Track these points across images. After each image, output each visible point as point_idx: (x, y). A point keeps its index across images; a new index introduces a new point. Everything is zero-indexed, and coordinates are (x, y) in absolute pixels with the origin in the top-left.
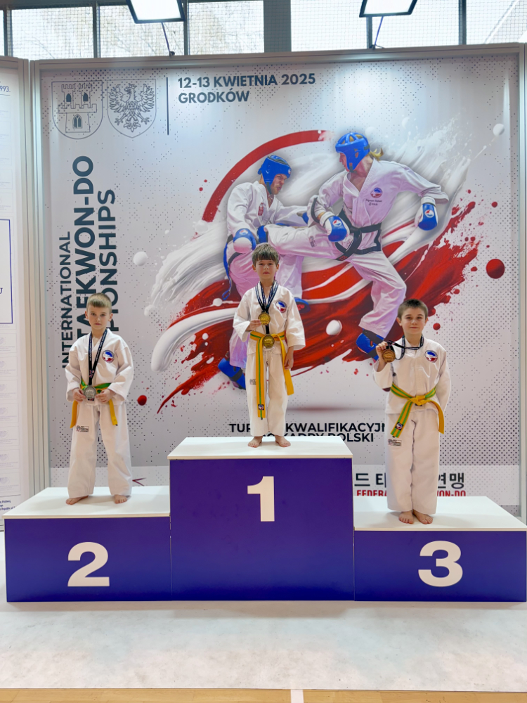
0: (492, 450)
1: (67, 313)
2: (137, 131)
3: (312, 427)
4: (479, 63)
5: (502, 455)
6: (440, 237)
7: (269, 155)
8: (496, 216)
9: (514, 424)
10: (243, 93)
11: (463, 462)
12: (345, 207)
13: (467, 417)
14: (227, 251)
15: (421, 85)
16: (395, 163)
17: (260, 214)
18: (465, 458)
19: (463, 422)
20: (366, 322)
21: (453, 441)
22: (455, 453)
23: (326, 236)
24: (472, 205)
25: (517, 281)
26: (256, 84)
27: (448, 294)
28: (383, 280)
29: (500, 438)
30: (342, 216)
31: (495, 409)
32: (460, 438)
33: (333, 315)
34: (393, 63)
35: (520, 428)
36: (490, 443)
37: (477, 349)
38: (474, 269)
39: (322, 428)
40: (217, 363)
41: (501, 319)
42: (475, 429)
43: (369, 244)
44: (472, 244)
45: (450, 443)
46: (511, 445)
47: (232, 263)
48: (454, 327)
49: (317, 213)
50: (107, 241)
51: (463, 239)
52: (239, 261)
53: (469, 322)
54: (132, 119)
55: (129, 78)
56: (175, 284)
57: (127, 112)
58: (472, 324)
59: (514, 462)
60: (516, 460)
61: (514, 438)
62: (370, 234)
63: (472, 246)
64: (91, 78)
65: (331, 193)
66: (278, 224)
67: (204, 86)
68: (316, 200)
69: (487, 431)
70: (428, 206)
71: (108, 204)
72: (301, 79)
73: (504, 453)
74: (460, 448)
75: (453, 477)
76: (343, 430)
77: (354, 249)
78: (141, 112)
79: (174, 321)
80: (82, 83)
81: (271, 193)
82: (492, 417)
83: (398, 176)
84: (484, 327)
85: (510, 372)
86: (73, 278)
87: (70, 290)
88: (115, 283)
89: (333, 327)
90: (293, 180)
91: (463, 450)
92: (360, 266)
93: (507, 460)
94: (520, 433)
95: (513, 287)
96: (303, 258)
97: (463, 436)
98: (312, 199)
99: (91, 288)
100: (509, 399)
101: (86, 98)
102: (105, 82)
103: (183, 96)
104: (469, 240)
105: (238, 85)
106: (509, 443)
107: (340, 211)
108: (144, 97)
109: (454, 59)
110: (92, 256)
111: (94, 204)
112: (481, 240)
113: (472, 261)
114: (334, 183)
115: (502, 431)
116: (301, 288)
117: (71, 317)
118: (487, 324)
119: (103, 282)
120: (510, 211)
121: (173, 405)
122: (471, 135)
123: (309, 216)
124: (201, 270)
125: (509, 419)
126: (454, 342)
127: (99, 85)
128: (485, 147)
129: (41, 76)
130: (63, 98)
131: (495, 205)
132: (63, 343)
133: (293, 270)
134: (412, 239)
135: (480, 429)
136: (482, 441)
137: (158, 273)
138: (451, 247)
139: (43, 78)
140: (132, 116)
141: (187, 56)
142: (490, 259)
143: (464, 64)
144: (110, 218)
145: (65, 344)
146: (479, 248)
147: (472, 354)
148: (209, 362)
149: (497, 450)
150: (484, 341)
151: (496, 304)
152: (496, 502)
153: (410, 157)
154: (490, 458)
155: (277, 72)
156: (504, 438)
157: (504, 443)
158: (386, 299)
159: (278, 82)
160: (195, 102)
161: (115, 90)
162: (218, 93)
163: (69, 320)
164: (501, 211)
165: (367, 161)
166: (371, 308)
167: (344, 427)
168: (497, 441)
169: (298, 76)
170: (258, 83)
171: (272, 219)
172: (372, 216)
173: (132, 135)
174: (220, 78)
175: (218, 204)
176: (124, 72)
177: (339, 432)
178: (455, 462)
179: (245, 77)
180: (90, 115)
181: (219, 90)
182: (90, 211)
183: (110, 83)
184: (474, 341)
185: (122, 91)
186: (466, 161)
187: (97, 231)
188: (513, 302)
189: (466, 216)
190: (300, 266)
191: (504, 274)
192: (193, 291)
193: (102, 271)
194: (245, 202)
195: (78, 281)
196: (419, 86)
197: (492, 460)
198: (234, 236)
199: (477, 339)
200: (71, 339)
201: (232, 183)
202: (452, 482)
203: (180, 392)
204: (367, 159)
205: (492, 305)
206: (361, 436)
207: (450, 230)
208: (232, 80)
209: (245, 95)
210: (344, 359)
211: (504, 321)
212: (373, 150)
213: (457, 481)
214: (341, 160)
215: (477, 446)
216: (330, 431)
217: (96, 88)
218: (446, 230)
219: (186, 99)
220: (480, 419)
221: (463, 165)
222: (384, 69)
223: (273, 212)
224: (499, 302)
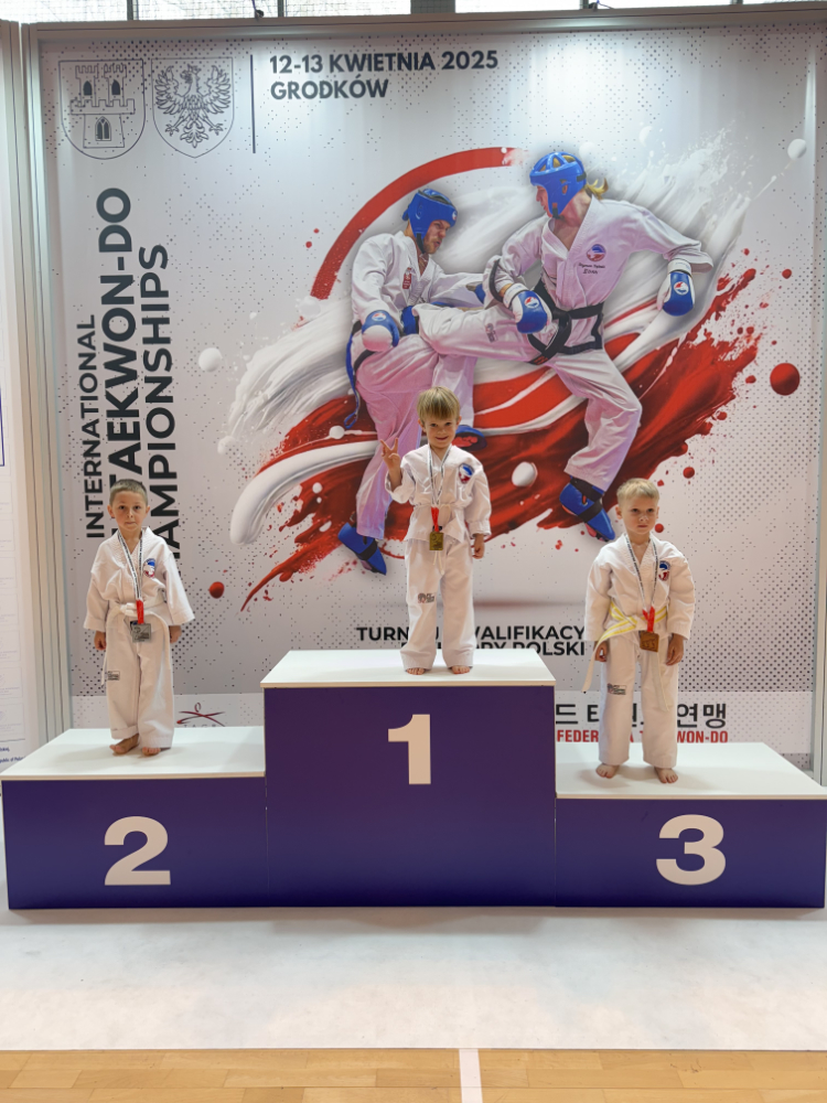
0: (771, 669)
1: (92, 449)
2: (203, 146)
3: (488, 633)
4: (768, 36)
5: (786, 676)
6: (698, 327)
7: (421, 189)
8: (788, 292)
9: (806, 627)
10: (377, 83)
11: (726, 687)
12: (545, 277)
13: (734, 616)
14: (353, 348)
15: (671, 72)
16: (627, 203)
17: (406, 286)
18: (728, 680)
19: (726, 623)
20: (576, 465)
21: (710, 654)
22: (713, 673)
23: (513, 323)
24: (750, 275)
25: (819, 400)
26: (400, 68)
27: (709, 420)
28: (605, 396)
29: (783, 650)
30: (540, 290)
31: (777, 604)
32: (721, 650)
33: (523, 454)
34: (627, 34)
35: (816, 634)
36: (768, 658)
37: (752, 508)
38: (751, 380)
39: (504, 633)
40: (337, 532)
41: (792, 461)
42: (745, 635)
43: (583, 336)
44: (748, 338)
45: (706, 658)
46: (801, 661)
47: (360, 368)
48: (717, 473)
49: (500, 285)
50: (156, 331)
51: (735, 329)
52: (372, 365)
53: (741, 465)
54: (194, 127)
55: (188, 55)
56: (268, 402)
57: (186, 113)
58: (744, 469)
59: (804, 687)
60: (809, 683)
61: (806, 649)
62: (585, 320)
63: (748, 341)
64: (125, 56)
65: (522, 253)
66: (435, 304)
67: (313, 70)
68: (497, 263)
69: (764, 638)
70: (679, 276)
71: (156, 269)
72: (473, 60)
73: (790, 673)
74: (721, 665)
75: (708, 711)
76: (537, 636)
77: (559, 346)
78: (209, 115)
79: (266, 463)
80: (109, 64)
81: (424, 250)
82: (772, 615)
83: (632, 226)
84: (764, 473)
85: (803, 544)
86: (100, 391)
87: (96, 410)
88: (169, 399)
89: (523, 473)
90: (461, 230)
91: (725, 669)
92: (569, 374)
93: (794, 684)
94: (816, 642)
95: (813, 409)
96: (476, 359)
97: (725, 646)
98: (491, 261)
99: (130, 408)
100: (800, 589)
101: (116, 89)
102: (149, 62)
103: (278, 88)
104: (745, 332)
105: (370, 69)
106: (798, 657)
107: (537, 282)
108: (214, 86)
109: (727, 29)
110: (131, 355)
111: (134, 269)
112: (764, 331)
113: (748, 367)
114: (527, 235)
115: (787, 638)
116: (471, 409)
117: (98, 455)
118: (768, 469)
119: (151, 398)
120: (811, 285)
121: (266, 598)
122: (752, 157)
123: (486, 289)
124: (310, 378)
125: (799, 619)
126: (717, 497)
127: (138, 68)
128: (774, 178)
129: (40, 50)
130: (78, 88)
131: (787, 274)
132: (87, 497)
133: (459, 380)
134: (652, 329)
135: (753, 635)
136: (756, 654)
137: (239, 383)
138: (715, 343)
139: (43, 54)
140: (194, 120)
141: (282, 20)
142: (777, 364)
143: (743, 37)
144: (159, 293)
145: (90, 499)
146: (759, 346)
147: (744, 516)
148: (324, 529)
149: (779, 669)
150: (764, 496)
151: (785, 437)
152: (775, 748)
153: (651, 194)
154: (767, 680)
155: (434, 48)
156: (791, 650)
157: (791, 658)
158: (608, 428)
159: (436, 66)
160: (298, 97)
161: (165, 76)
162: (336, 83)
163: (96, 460)
164: (796, 284)
165: (581, 200)
166: (585, 443)
167: (538, 633)
168: (779, 654)
169: (470, 54)
170: (403, 66)
171: (425, 295)
172: (588, 292)
173: (194, 152)
174: (340, 56)
175: (337, 270)
176: (180, 45)
177: (531, 640)
178: (713, 687)
179: (381, 55)
180: (124, 117)
181: (339, 77)
182: (127, 281)
183: (156, 63)
184: (748, 497)
185: (177, 77)
186: (742, 201)
187: (138, 315)
188: (812, 433)
189: (740, 292)
190: (472, 373)
191: (799, 387)
192: (296, 415)
193: (148, 380)
194: (382, 267)
195: (110, 397)
196: (669, 74)
197: (771, 684)
198: (363, 322)
199: (752, 492)
200: (100, 491)
201: (360, 234)
202: (707, 718)
203: (279, 576)
204: (584, 196)
205: (777, 437)
206: (565, 647)
207: (714, 315)
208: (360, 61)
209: (382, 87)
210: (540, 524)
211: (795, 464)
212: (592, 182)
213: (714, 717)
214: (539, 198)
215: (748, 661)
216: (516, 638)
217: (134, 72)
218: (708, 316)
219: (284, 92)
220: (753, 620)
221: (738, 207)
222: (611, 43)
223: (427, 283)
224: (789, 433)
